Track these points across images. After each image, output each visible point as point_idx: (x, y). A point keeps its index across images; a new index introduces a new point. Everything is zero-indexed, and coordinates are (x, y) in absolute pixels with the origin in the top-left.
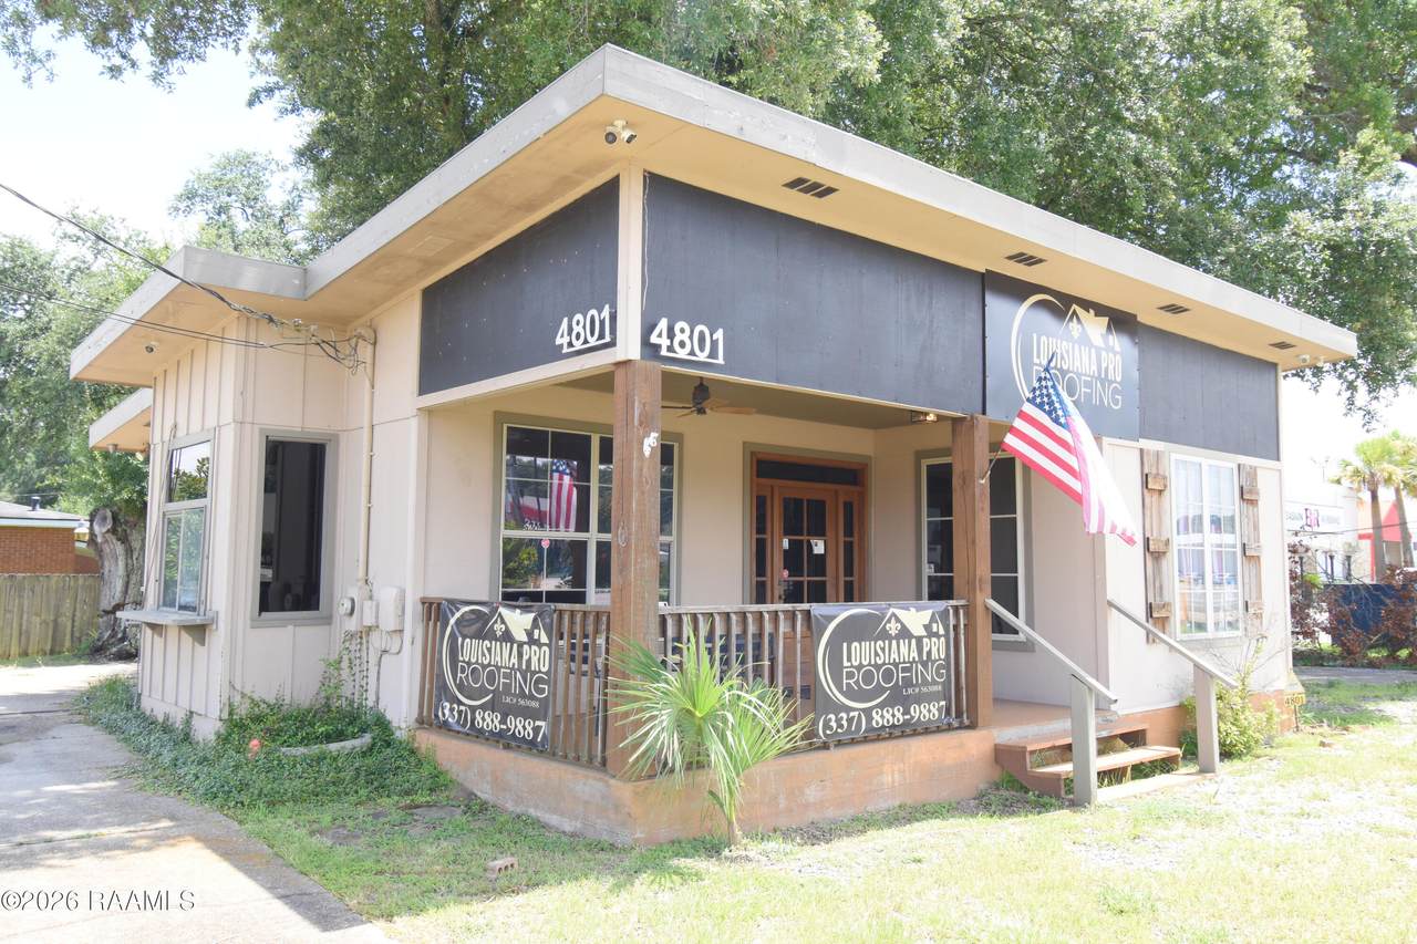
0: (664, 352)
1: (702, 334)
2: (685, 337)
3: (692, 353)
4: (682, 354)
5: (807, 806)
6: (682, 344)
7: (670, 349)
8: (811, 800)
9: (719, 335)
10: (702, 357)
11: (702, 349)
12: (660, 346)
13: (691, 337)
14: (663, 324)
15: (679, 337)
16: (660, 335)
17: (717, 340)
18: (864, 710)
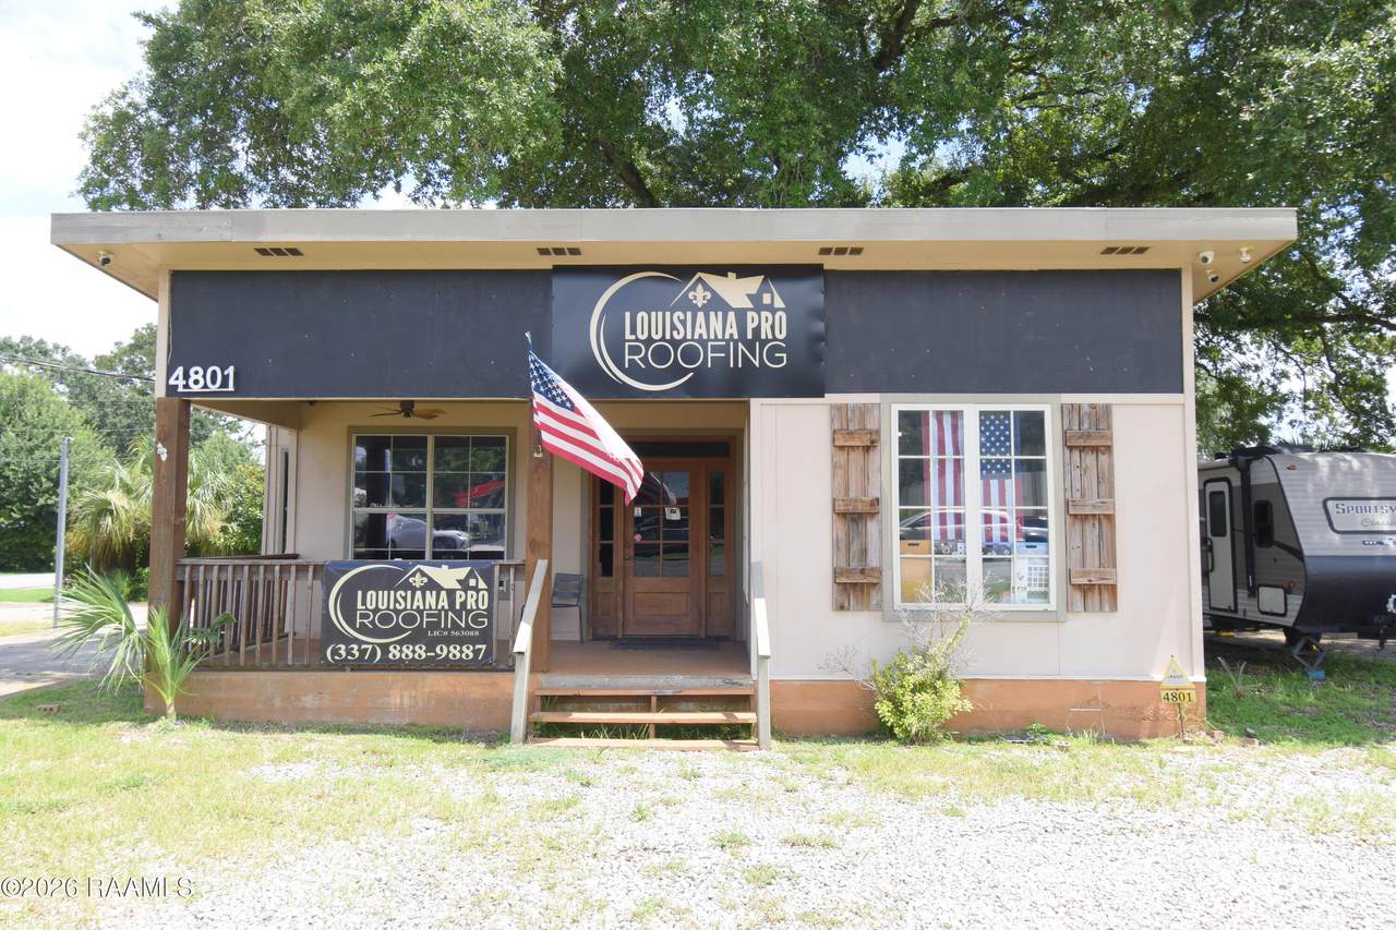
0: (180, 389)
1: (214, 373)
2: (199, 377)
3: (205, 386)
4: (196, 388)
5: (304, 709)
6: (196, 382)
7: (186, 386)
8: (308, 705)
9: (231, 370)
10: (213, 388)
11: (214, 382)
12: (177, 386)
13: (204, 376)
14: (180, 371)
15: (193, 377)
16: (177, 379)
17: (228, 375)
18: (378, 645)
